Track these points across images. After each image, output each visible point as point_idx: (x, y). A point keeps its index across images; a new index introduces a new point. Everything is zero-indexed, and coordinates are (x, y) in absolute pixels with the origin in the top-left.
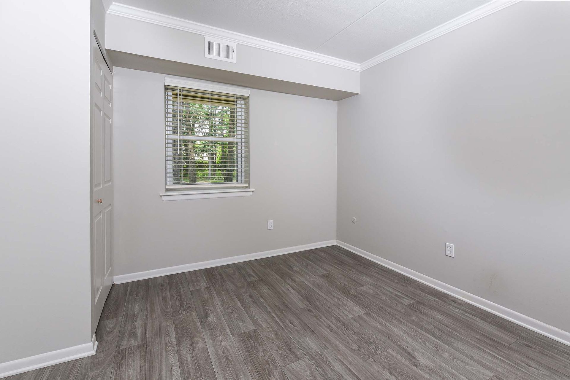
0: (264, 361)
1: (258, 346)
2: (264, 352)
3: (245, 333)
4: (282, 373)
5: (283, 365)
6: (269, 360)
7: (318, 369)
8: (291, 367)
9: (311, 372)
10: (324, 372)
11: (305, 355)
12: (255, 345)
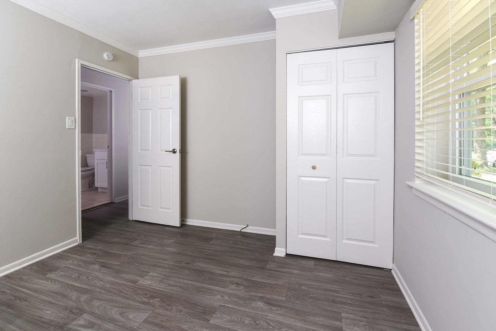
0: (174, 305)
1: (189, 311)
2: (179, 310)
3: (214, 313)
4: (152, 305)
5: (156, 311)
6: (170, 308)
7: (122, 323)
8: (148, 313)
9: (128, 319)
10: (116, 325)
11: (139, 328)
12: (193, 310)
